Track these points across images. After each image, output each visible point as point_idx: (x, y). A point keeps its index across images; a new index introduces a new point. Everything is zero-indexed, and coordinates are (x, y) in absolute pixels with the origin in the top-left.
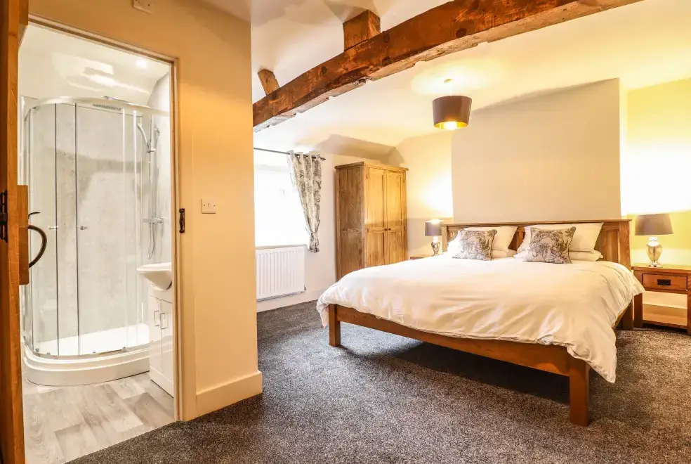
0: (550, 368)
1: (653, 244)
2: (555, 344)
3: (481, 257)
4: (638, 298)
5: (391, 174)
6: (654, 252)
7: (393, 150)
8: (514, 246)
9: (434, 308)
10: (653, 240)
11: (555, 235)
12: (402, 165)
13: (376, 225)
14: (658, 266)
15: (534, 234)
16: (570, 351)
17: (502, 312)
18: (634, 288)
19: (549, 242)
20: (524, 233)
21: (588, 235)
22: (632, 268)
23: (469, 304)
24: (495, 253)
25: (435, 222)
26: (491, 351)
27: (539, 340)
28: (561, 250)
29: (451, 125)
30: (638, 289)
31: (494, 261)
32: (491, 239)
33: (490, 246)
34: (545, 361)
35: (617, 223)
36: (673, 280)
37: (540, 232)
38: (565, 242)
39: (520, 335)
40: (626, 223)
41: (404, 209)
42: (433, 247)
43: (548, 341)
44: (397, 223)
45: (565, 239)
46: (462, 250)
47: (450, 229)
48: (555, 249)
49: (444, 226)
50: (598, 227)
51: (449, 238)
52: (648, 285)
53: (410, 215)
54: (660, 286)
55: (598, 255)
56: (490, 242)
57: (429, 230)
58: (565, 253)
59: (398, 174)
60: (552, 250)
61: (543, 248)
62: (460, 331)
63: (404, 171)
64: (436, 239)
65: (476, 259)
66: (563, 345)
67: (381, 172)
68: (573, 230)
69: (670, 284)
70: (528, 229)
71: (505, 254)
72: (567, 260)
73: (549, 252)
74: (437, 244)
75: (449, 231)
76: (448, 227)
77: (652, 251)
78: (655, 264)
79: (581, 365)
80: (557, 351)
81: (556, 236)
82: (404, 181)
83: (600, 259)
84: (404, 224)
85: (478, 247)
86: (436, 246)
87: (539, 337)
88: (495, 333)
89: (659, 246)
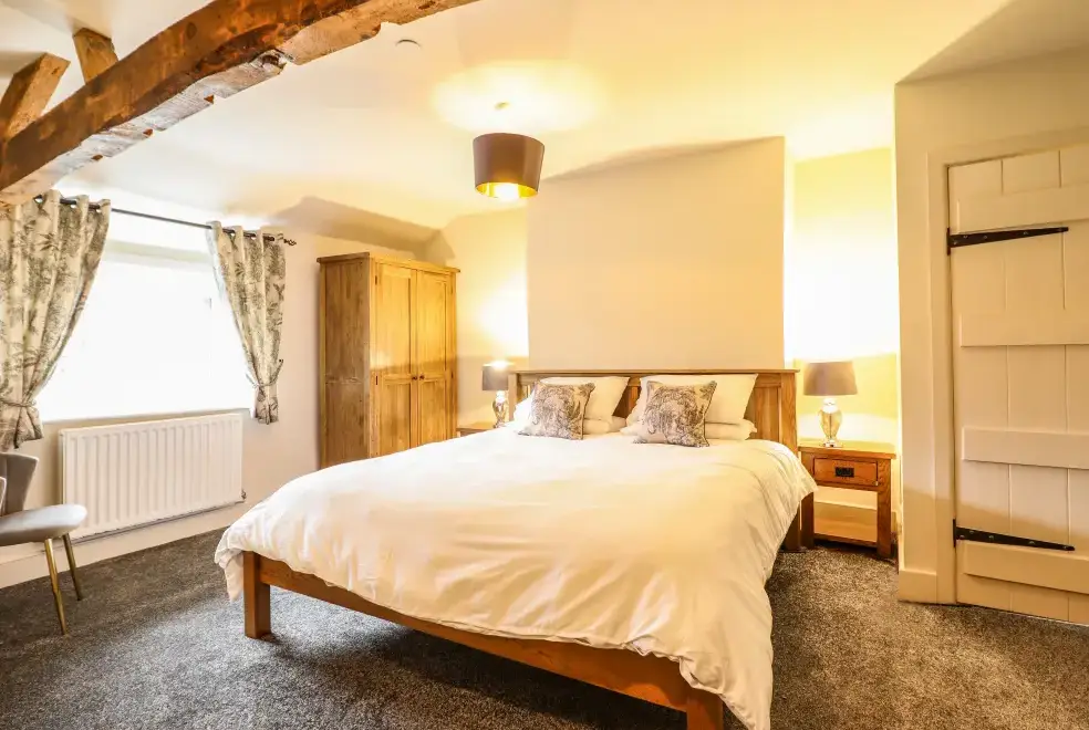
1: (829, 410)
3: (566, 433)
4: (808, 502)
5: (426, 276)
6: (830, 421)
7: (436, 235)
8: (623, 410)
10: (829, 403)
11: (684, 395)
12: (450, 264)
13: (394, 369)
14: (837, 446)
15: (652, 393)
18: (803, 486)
19: (676, 408)
20: (639, 389)
21: (734, 394)
22: (800, 448)
24: (590, 425)
25: (499, 366)
28: (692, 425)
30: (808, 487)
31: (588, 440)
32: (583, 400)
33: (582, 412)
35: (778, 375)
36: (858, 469)
37: (662, 390)
38: (699, 409)
40: (791, 375)
41: (451, 338)
42: (496, 409)
44: (435, 365)
45: (700, 402)
46: (536, 420)
47: (524, 380)
48: (684, 420)
49: (512, 373)
50: (750, 381)
51: (520, 395)
52: (821, 477)
53: (463, 352)
54: (840, 479)
55: (749, 427)
56: (582, 407)
57: (488, 383)
58: (699, 429)
59: (442, 278)
60: (678, 421)
61: (666, 417)
63: (453, 273)
64: (501, 396)
65: (557, 436)
67: (407, 274)
68: (713, 386)
69: (852, 476)
70: (644, 382)
71: (607, 426)
72: (700, 440)
73: (674, 425)
74: (502, 405)
75: (521, 382)
76: (519, 376)
77: (827, 420)
78: (832, 441)
81: (685, 396)
82: (453, 291)
83: (753, 436)
84: (451, 366)
85: (562, 414)
86: (500, 408)
89: (839, 413)
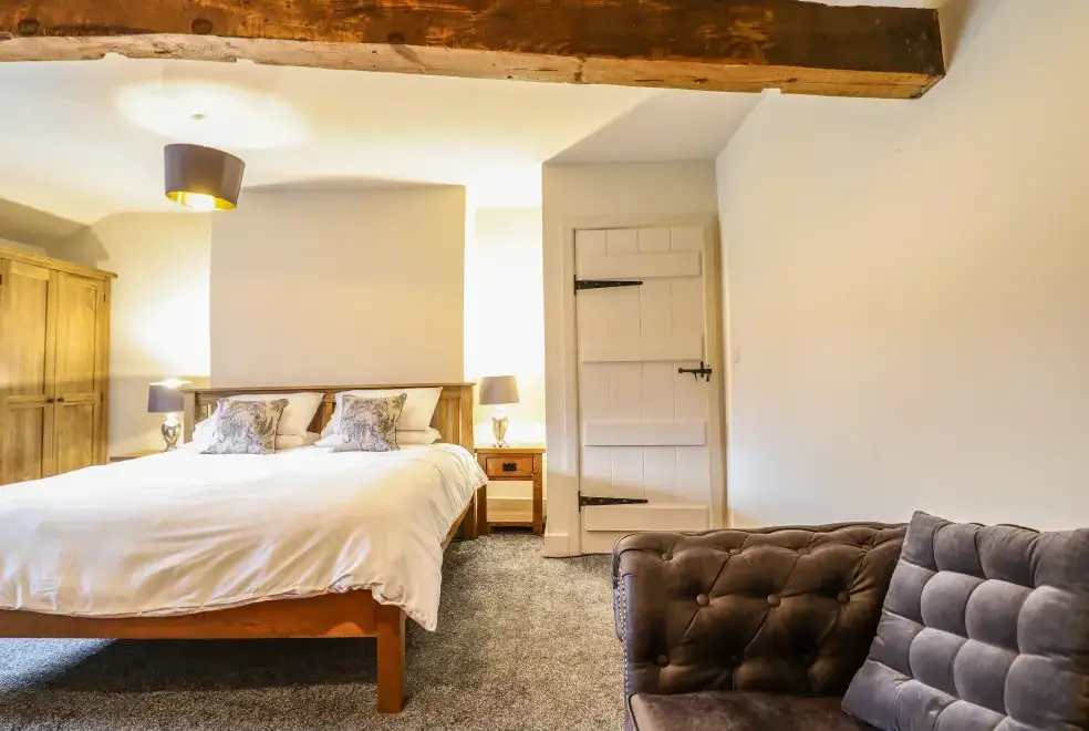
0: (349, 630)
1: (499, 417)
2: (355, 588)
3: (257, 448)
4: (482, 492)
5: (73, 281)
6: (499, 426)
7: (84, 231)
8: (316, 426)
9: (138, 560)
10: (500, 410)
11: (377, 406)
12: (101, 266)
13: (22, 390)
14: (504, 446)
15: (348, 405)
16: (377, 596)
17: (271, 550)
18: (477, 479)
19: (369, 417)
20: (334, 404)
21: (422, 405)
22: (476, 451)
23: (212, 543)
24: (282, 440)
25: (171, 384)
26: (253, 625)
27: (330, 587)
28: (387, 430)
29: (201, 202)
30: (481, 479)
31: (281, 456)
32: (276, 415)
33: (274, 428)
34: (340, 622)
35: (459, 387)
36: (520, 464)
37: (357, 402)
38: (391, 418)
39: (301, 585)
40: (469, 387)
41: (103, 353)
42: (165, 433)
43: (343, 586)
44: (81, 386)
45: (392, 412)
46: (222, 437)
47: (202, 399)
48: (376, 428)
49: (190, 392)
50: (434, 394)
51: (199, 415)
52: (492, 473)
53: (117, 370)
54: (504, 474)
55: (434, 434)
56: (275, 422)
57: (158, 401)
58: (390, 435)
59: (92, 283)
60: (372, 430)
61: (361, 426)
62: (190, 601)
63: (107, 278)
64: (172, 419)
65: (247, 452)
66: (366, 587)
67: (44, 275)
68: (403, 398)
69: (515, 470)
70: (339, 398)
71: (300, 441)
72: (393, 445)
73: (368, 433)
74: (174, 428)
75: (200, 401)
76: (197, 394)
77: (497, 425)
78: (501, 442)
79: (392, 615)
80: (359, 599)
81: (379, 407)
82: (106, 299)
83: (437, 441)
84: (102, 388)
85: (252, 430)
86: (171, 432)
87: (330, 584)
88: (257, 590)
89: (505, 419)
